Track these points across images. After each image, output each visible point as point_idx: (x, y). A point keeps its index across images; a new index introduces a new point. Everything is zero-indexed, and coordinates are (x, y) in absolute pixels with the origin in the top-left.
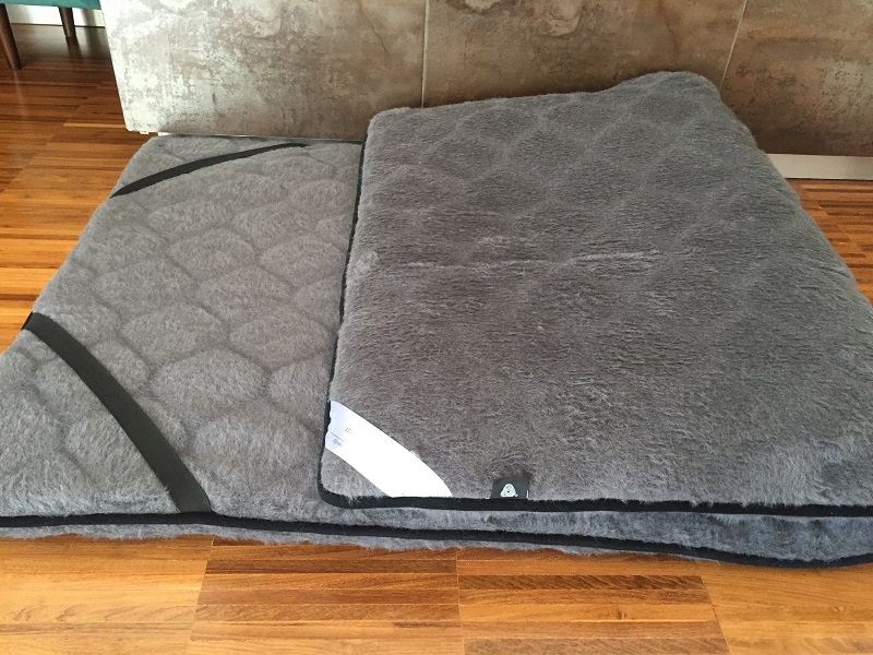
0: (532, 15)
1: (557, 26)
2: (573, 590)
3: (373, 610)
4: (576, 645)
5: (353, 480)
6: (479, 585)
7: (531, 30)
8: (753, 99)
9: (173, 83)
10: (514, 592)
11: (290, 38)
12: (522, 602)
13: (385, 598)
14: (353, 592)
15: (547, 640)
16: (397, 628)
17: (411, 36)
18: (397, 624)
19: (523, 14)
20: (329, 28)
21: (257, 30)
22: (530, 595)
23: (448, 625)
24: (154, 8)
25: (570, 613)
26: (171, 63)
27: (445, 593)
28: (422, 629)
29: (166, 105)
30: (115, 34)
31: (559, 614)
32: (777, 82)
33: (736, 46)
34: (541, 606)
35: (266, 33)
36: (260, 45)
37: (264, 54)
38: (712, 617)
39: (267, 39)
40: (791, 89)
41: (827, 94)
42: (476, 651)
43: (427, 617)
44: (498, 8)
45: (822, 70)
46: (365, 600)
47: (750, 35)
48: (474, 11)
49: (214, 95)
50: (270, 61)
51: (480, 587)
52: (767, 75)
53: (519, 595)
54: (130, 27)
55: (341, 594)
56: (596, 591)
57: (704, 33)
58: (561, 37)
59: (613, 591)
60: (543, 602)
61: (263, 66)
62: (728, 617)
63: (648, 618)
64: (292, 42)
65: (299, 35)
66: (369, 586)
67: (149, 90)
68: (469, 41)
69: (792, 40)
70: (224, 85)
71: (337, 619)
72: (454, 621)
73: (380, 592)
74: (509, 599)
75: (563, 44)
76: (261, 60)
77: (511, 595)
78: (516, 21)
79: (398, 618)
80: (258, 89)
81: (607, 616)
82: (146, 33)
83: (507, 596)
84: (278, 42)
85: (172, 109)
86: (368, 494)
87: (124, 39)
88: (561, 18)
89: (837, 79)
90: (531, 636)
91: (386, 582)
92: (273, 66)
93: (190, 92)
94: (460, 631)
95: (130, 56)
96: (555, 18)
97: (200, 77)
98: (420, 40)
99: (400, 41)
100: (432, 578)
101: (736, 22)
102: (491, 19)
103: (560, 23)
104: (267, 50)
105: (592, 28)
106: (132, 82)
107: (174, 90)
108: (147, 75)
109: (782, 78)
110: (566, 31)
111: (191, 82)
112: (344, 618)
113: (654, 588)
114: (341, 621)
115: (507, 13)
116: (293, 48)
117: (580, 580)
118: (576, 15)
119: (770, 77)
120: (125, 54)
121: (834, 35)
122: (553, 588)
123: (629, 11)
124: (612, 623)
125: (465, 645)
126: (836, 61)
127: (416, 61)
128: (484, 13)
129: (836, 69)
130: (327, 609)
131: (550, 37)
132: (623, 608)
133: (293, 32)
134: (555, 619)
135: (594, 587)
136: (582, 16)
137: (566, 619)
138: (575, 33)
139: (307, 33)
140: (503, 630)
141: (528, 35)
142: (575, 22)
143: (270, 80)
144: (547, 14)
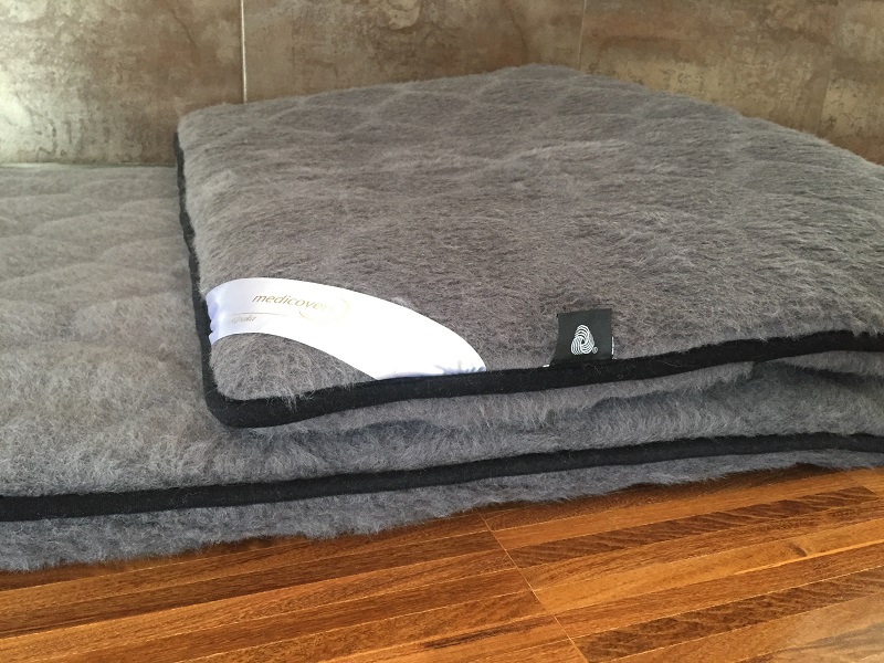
1: (396, 16)
2: (707, 534)
3: (369, 633)
4: (770, 605)
5: (291, 359)
6: (550, 555)
7: (368, 21)
10: (615, 554)
11: (60, 23)
12: (639, 565)
13: (385, 607)
14: (315, 613)
15: (718, 608)
16: (432, 652)
17: (223, 23)
18: (429, 645)
20: (114, 11)
21: (13, 12)
22: (644, 554)
23: (528, 626)
25: (725, 563)
27: (498, 579)
28: (486, 641)
31: (707, 569)
34: (671, 564)
35: (25, 16)
36: (17, 33)
37: (23, 45)
39: (28, 24)
42: (608, 654)
43: (483, 621)
45: (665, 73)
46: (346, 618)
47: (595, 33)
50: (32, 55)
51: (553, 558)
53: (627, 557)
55: (290, 621)
56: (739, 529)
57: (549, 28)
58: (404, 30)
59: (764, 525)
60: (669, 559)
61: (23, 62)
63: (841, 546)
64: (64, 28)
65: (72, 21)
66: (345, 597)
68: (296, 32)
69: (633, 38)
72: (537, 615)
73: (371, 601)
74: (613, 565)
75: (404, 38)
76: (19, 53)
77: (614, 559)
78: (349, 8)
79: (427, 634)
80: (16, 94)
81: (783, 556)
83: (607, 562)
84: (44, 29)
86: (327, 383)
88: (400, 8)
89: (680, 82)
90: (686, 609)
91: (377, 585)
92: (39, 62)
94: (559, 630)
96: (394, 7)
98: (236, 30)
99: (210, 28)
100: (461, 563)
101: (580, 18)
103: (398, 13)
104: (28, 40)
105: (435, 20)
110: (408, 24)
113: (816, 510)
116: (66, 38)
117: (705, 520)
118: (415, 5)
121: (671, 34)
122: (673, 537)
124: (797, 564)
125: (581, 648)
126: (677, 62)
127: (231, 56)
129: (678, 72)
130: (268, 652)
131: (390, 30)
132: (797, 541)
133: (65, 15)
134: (708, 577)
135: (733, 525)
136: (422, 6)
137: (724, 572)
138: (417, 27)
139: (84, 17)
140: (633, 610)
141: (365, 27)
142: (416, 15)
143: (33, 81)
144: (384, 2)
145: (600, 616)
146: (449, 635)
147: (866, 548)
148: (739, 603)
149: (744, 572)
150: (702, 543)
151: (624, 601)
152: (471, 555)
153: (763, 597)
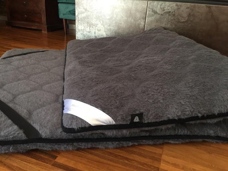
0: (175, 16)
1: (181, 19)
7: (174, 20)
9: (87, 28)
17: (142, 20)
19: (172, 15)
20: (123, 17)
21: (106, 17)
24: (85, 11)
26: (87, 24)
29: (84, 34)
30: (77, 16)
35: (108, 17)
37: (107, 23)
38: (161, 153)
39: (108, 19)
44: (165, 14)
48: (159, 14)
49: (95, 32)
50: (108, 25)
54: (80, 15)
57: (226, 23)
58: (183, 22)
62: (166, 154)
64: (114, 20)
67: (82, 30)
68: (157, 22)
70: (97, 30)
75: (182, 24)
78: (170, 17)
80: (105, 31)
82: (83, 16)
84: (111, 20)
85: (86, 35)
87: (78, 18)
88: (183, 17)
93: (90, 31)
95: (79, 21)
96: (181, 17)
97: (93, 28)
98: (144, 21)
99: (139, 21)
103: (182, 18)
105: (192, 20)
106: (79, 28)
107: (87, 30)
108: (82, 26)
110: (184, 21)
111: (91, 28)
115: (168, 15)
116: (114, 22)
118: (187, 16)
120: (78, 21)
123: (203, 16)
127: (143, 26)
128: (162, 15)
131: (179, 22)
133: (114, 18)
136: (189, 17)
138: (186, 22)
139: (118, 18)
141: (173, 21)
142: (187, 18)
143: (108, 29)
144: (179, 16)
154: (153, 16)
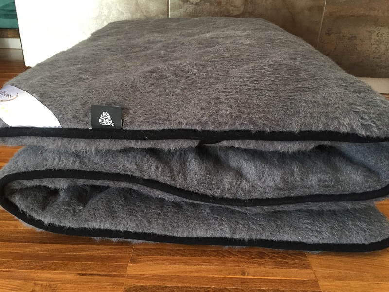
0: (220, 5)
1: (233, 10)
2: (213, 258)
3: (66, 265)
8: (336, 48)
10: (171, 258)
11: (103, 18)
12: (175, 264)
13: (77, 258)
14: (56, 255)
15: (187, 287)
16: (78, 276)
18: (80, 274)
19: (216, 5)
20: (122, 13)
22: (181, 260)
23: (115, 276)
25: (208, 271)
27: (121, 257)
31: (199, 271)
32: (347, 38)
33: (324, 20)
34: (187, 267)
38: (312, 277)
40: (355, 42)
41: (374, 44)
43: (103, 271)
45: (370, 32)
46: (63, 259)
47: (331, 14)
48: (192, 4)
51: (147, 254)
52: (341, 35)
53: (174, 260)
55: (48, 255)
56: (229, 259)
57: (307, 12)
58: (236, 16)
59: (241, 260)
60: (189, 264)
62: (325, 278)
63: (264, 276)
64: (105, 19)
65: (107, 17)
66: (69, 252)
69: (352, 16)
71: (38, 269)
72: (121, 273)
73: (74, 255)
74: (165, 262)
77: (168, 260)
78: (212, 8)
79: (82, 270)
81: (235, 274)
83: (165, 260)
88: (235, 7)
89: (378, 36)
90: (175, 284)
91: (82, 250)
94: (124, 280)
100: (114, 249)
101: (323, 7)
102: (200, 7)
103: (235, 9)
109: (350, 36)
110: (238, 13)
112: (43, 269)
113: (271, 259)
114: (40, 271)
115: (208, 4)
117: (219, 253)
118: (242, 5)
119: (343, 36)
122: (199, 256)
124: (237, 278)
125: (125, 288)
126: (377, 27)
128: (197, 4)
129: (377, 32)
130: (34, 263)
131: (230, 16)
132: (247, 270)
133: (105, 15)
134: (196, 274)
135: (227, 257)
136: (245, 5)
137: (203, 274)
138: (242, 14)
139: (112, 16)
140: (156, 280)
142: (242, 9)
144: (228, 4)
145: (143, 279)
146: (88, 272)
147: (275, 279)
148: (197, 287)
149: (211, 276)
150: (207, 261)
151: (156, 276)
152: (120, 247)
153: (209, 288)
154: (180, 7)
